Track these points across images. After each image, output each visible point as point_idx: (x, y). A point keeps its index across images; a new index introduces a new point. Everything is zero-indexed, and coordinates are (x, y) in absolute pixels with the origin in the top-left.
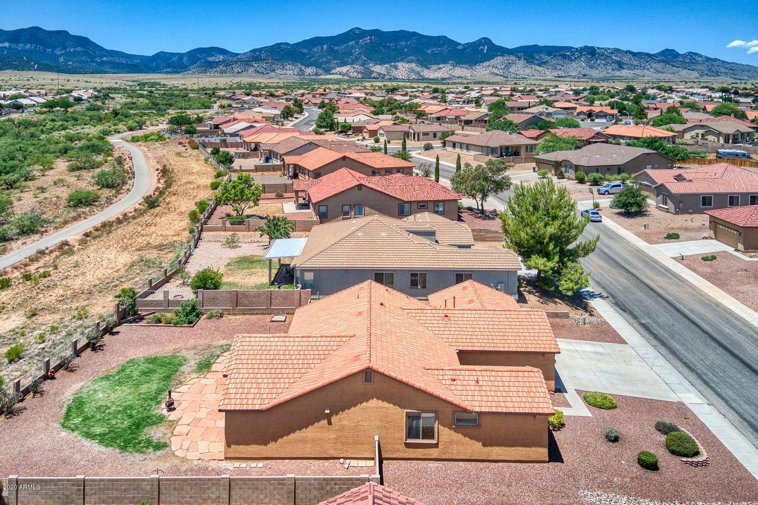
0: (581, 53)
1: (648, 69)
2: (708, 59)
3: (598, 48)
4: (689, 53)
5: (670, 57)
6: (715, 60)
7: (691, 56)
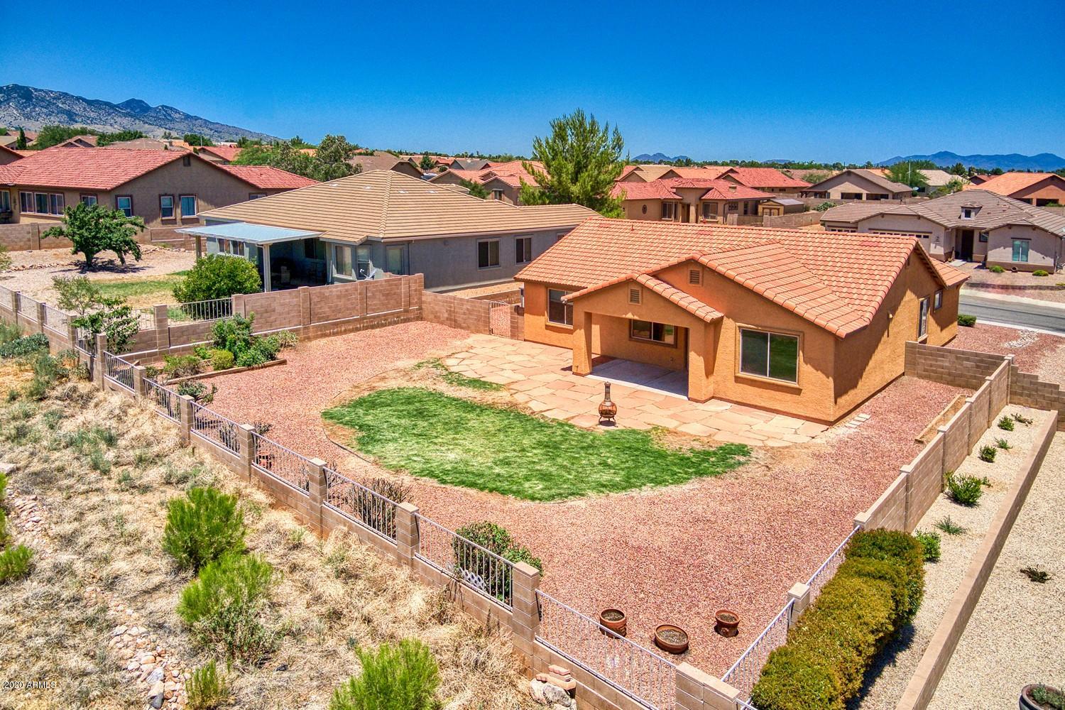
0: (8, 95)
1: (111, 125)
2: (187, 117)
3: (36, 90)
4: (163, 106)
5: (138, 110)
6: (197, 118)
7: (166, 111)
